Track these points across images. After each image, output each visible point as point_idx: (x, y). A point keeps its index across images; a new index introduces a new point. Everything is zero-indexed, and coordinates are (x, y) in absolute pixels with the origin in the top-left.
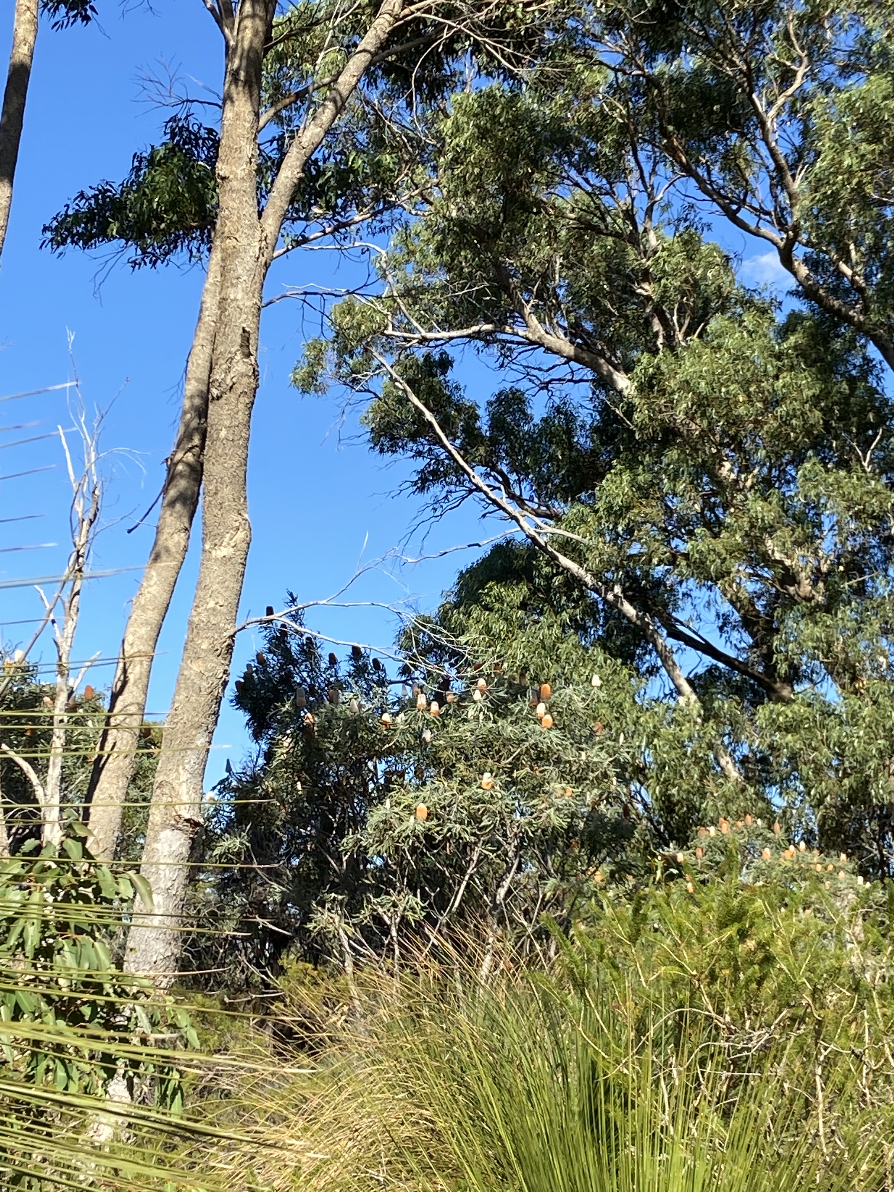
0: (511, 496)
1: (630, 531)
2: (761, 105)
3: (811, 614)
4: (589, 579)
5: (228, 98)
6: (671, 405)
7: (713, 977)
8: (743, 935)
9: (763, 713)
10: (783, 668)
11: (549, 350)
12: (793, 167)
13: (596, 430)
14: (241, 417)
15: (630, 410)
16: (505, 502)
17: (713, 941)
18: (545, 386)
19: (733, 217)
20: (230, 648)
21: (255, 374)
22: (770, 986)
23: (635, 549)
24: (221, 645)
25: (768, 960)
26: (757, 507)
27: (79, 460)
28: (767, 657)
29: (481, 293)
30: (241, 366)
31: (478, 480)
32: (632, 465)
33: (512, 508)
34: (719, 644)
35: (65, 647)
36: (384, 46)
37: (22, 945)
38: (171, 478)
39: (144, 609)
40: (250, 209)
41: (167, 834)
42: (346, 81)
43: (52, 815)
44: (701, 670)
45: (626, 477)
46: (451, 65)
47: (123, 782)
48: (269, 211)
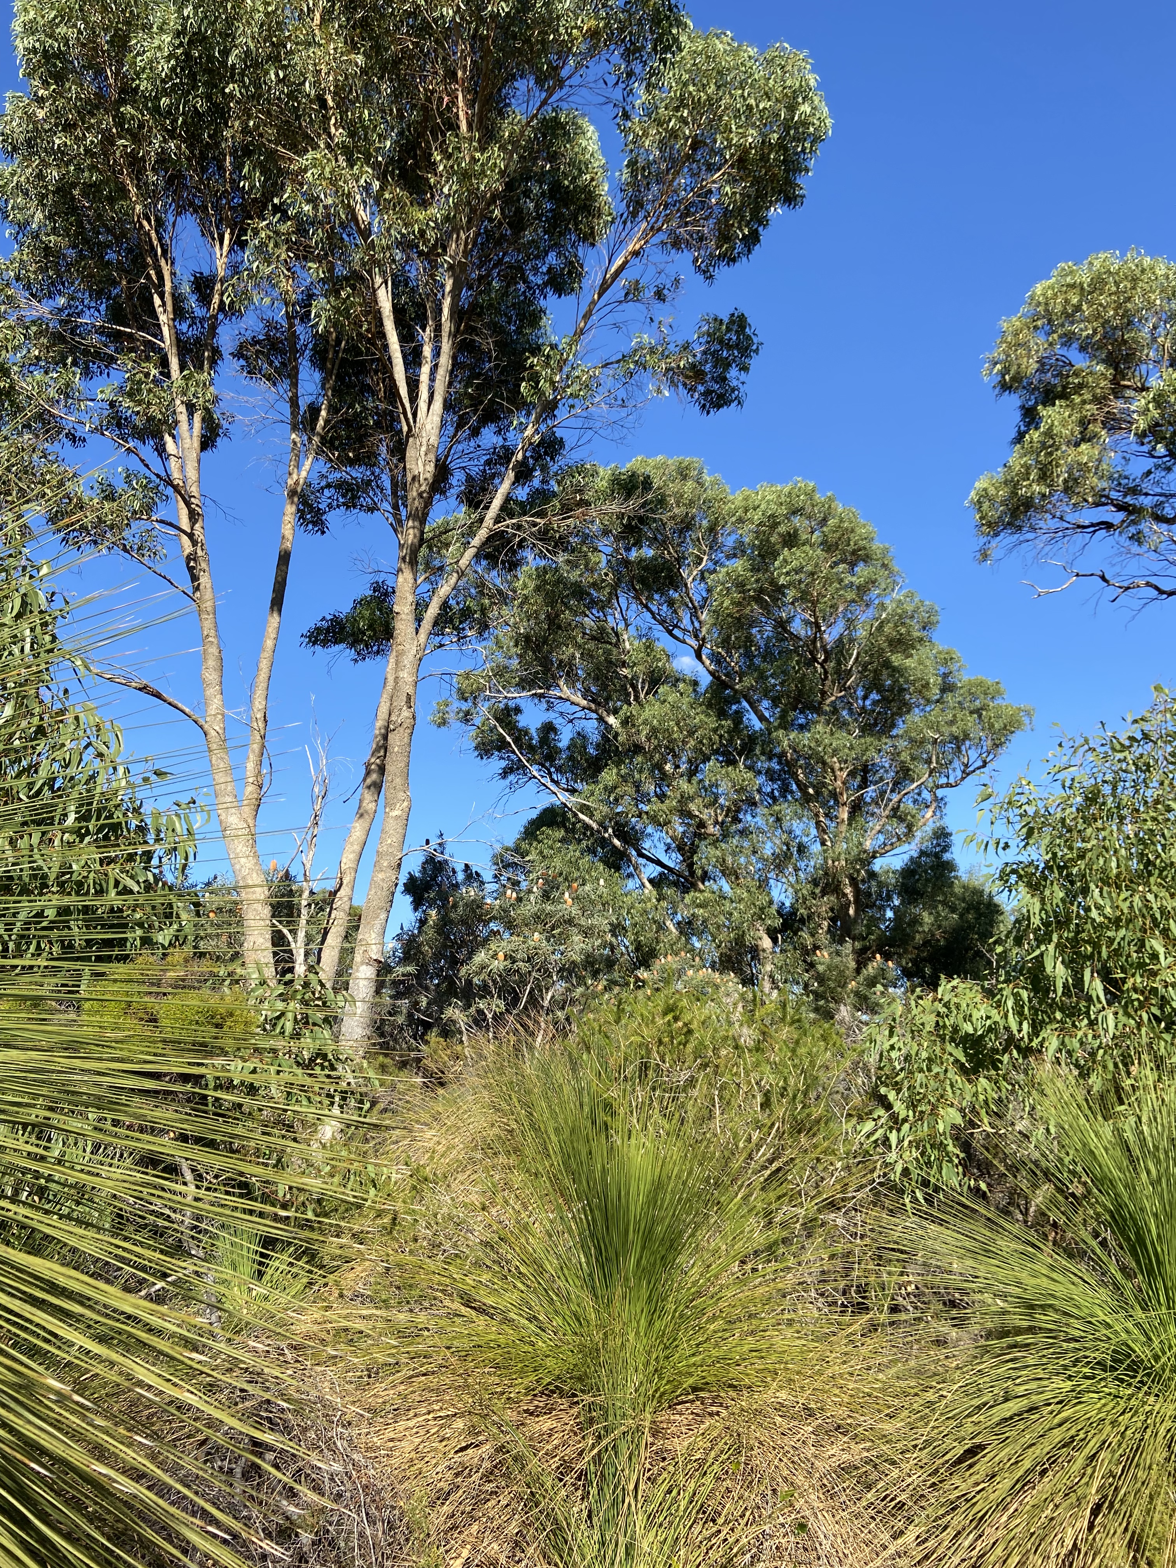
0: (552, 780)
1: (616, 800)
2: (685, 575)
3: (715, 843)
4: (595, 826)
5: (400, 570)
6: (639, 732)
7: (660, 1042)
8: (676, 1019)
9: (688, 899)
10: (699, 872)
11: (572, 703)
12: (702, 607)
13: (598, 745)
14: (406, 740)
15: (617, 735)
16: (549, 784)
17: (660, 1021)
18: (571, 721)
19: (670, 633)
20: (399, 865)
21: (414, 718)
22: (690, 1047)
23: (620, 809)
24: (394, 863)
25: (690, 1032)
26: (684, 785)
27: (316, 763)
28: (691, 866)
29: (537, 673)
30: (406, 713)
31: (535, 773)
32: (618, 765)
33: (553, 787)
34: (665, 860)
35: (308, 866)
36: (484, 544)
37: (282, 1033)
38: (368, 773)
39: (352, 844)
40: (411, 630)
41: (364, 968)
42: (463, 562)
43: (299, 957)
44: (655, 874)
45: (615, 771)
46: (522, 553)
47: (340, 939)
48: (421, 630)
